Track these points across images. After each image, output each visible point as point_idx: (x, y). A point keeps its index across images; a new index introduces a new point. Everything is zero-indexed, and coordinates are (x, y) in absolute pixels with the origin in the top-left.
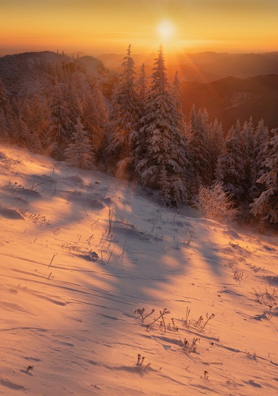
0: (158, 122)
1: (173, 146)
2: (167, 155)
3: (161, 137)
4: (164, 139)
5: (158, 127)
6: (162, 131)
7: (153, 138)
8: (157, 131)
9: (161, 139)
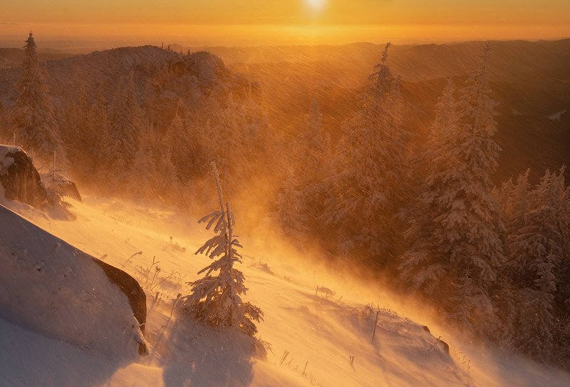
0: (462, 188)
1: (485, 232)
2: (471, 249)
3: (466, 215)
4: (472, 219)
5: (461, 195)
6: (468, 204)
7: (450, 216)
8: (459, 204)
9: (466, 218)
